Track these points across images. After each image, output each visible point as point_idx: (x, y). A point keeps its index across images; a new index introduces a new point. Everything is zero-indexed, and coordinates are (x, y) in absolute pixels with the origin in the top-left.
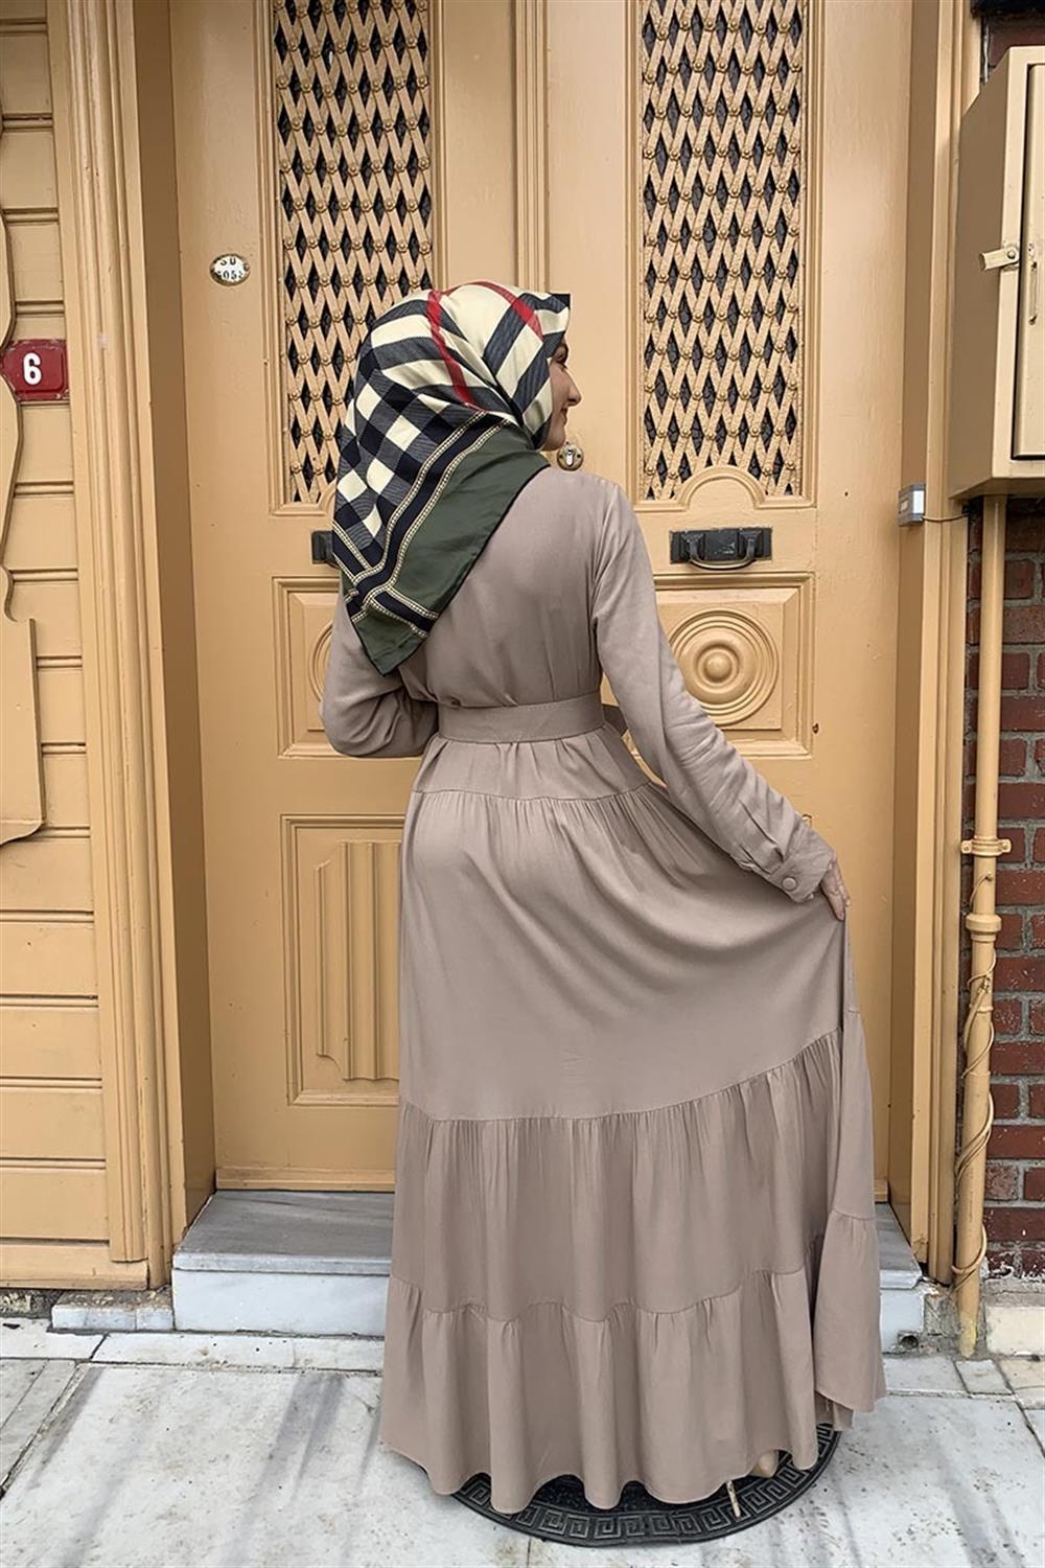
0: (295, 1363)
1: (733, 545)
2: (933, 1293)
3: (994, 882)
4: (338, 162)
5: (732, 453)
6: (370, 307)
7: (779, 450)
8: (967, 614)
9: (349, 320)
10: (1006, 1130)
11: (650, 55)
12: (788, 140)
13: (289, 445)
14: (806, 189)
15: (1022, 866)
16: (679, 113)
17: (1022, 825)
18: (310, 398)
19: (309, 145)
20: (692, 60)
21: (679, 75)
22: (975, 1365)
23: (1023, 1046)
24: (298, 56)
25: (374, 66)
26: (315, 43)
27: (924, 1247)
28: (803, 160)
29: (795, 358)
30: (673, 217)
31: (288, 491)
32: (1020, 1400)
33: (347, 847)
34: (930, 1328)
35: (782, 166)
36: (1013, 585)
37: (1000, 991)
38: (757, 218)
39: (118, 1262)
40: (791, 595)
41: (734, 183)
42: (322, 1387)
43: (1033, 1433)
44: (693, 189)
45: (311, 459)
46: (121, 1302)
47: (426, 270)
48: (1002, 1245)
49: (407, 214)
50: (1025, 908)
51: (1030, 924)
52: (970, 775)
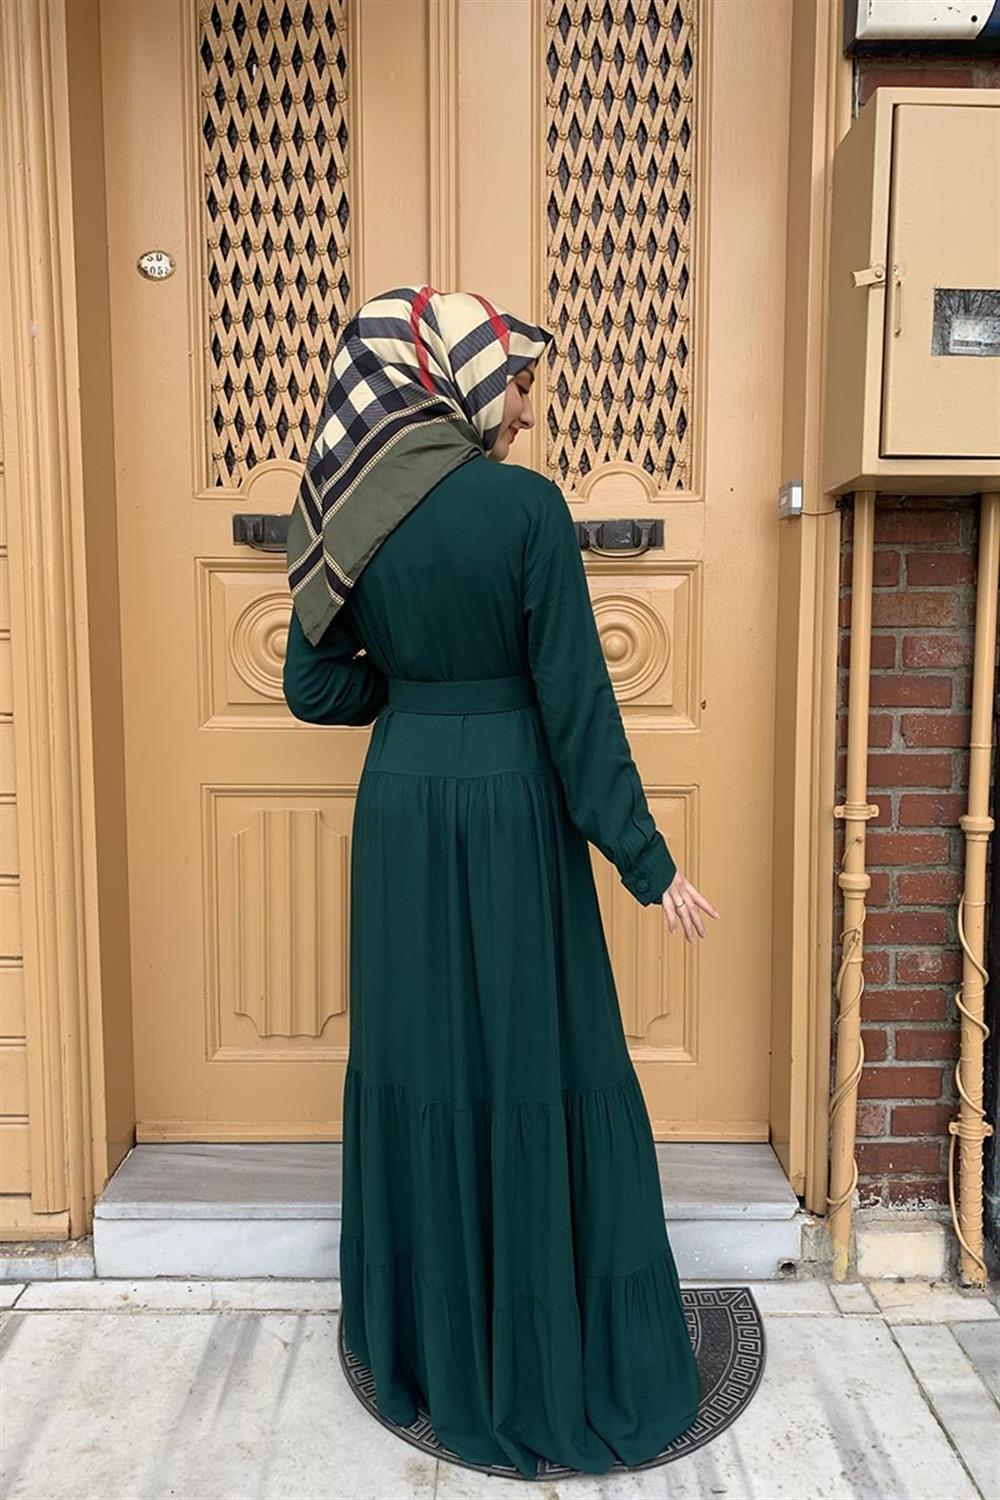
0: (213, 1305)
1: (629, 535)
2: (809, 1223)
3: (863, 844)
4: (261, 168)
5: (628, 451)
6: (291, 305)
7: (671, 448)
8: (840, 599)
9: (271, 317)
10: (875, 1072)
11: (554, 81)
12: (679, 164)
13: (212, 433)
14: (696, 209)
15: (889, 830)
16: (580, 135)
17: (889, 792)
18: (233, 389)
19: (233, 151)
20: (592, 87)
21: (580, 100)
22: (847, 1288)
23: (889, 995)
24: (223, 67)
25: (296, 80)
26: (239, 55)
27: (802, 1181)
28: (693, 182)
29: (686, 364)
30: (574, 230)
31: (211, 477)
32: (888, 1318)
33: (265, 814)
34: (806, 1256)
35: (674, 187)
36: (882, 574)
37: (870, 944)
38: (652, 234)
39: (40, 1214)
40: (680, 583)
41: (631, 202)
42: (240, 1326)
43: (898, 1346)
44: (594, 206)
45: (233, 446)
46: (43, 1252)
47: (344, 273)
48: (871, 1178)
49: (327, 219)
50: (892, 868)
51: (896, 883)
52: (842, 746)
